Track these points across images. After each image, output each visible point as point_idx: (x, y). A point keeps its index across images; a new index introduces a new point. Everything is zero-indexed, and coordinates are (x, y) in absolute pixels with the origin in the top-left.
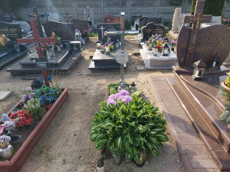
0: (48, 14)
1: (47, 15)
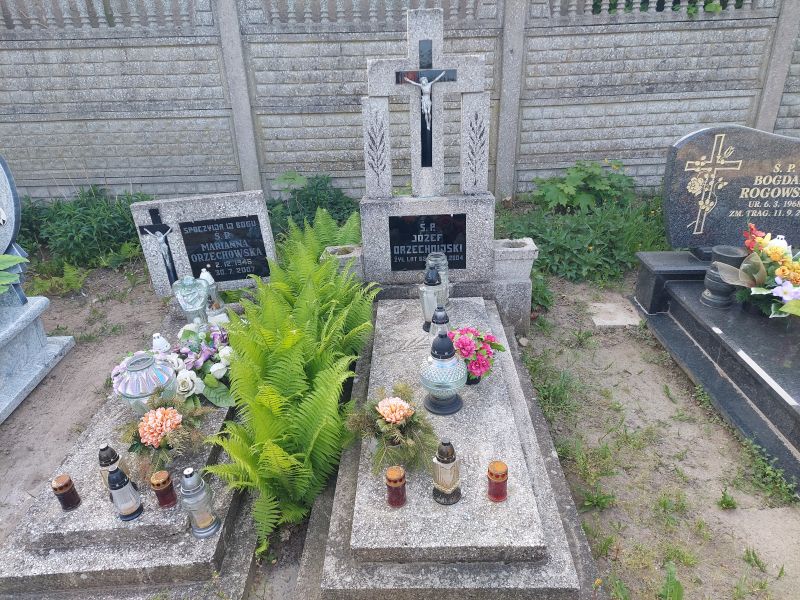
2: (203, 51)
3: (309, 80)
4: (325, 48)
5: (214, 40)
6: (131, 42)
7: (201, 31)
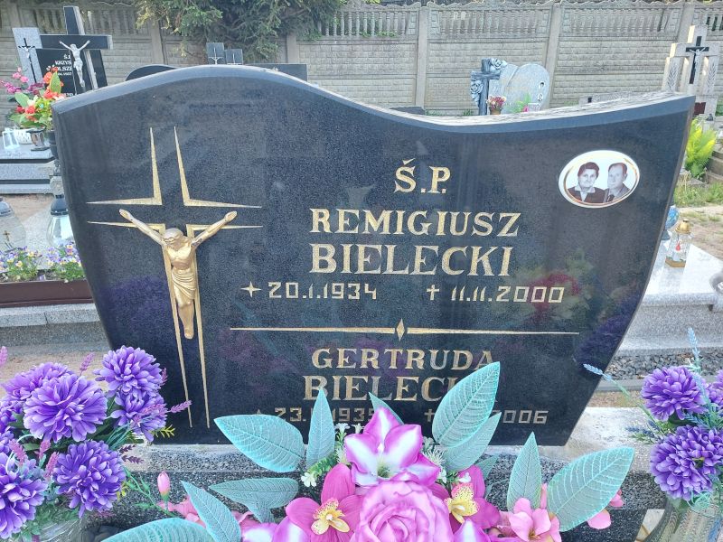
0: (493, 68)
1: (489, 72)
2: (538, 45)
3: (583, 59)
4: (593, 44)
5: (544, 40)
6: (507, 40)
7: (540, 35)
